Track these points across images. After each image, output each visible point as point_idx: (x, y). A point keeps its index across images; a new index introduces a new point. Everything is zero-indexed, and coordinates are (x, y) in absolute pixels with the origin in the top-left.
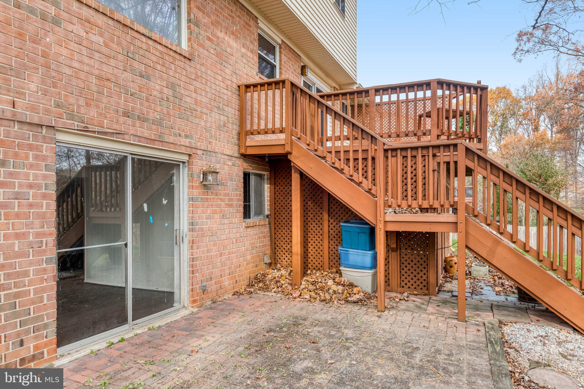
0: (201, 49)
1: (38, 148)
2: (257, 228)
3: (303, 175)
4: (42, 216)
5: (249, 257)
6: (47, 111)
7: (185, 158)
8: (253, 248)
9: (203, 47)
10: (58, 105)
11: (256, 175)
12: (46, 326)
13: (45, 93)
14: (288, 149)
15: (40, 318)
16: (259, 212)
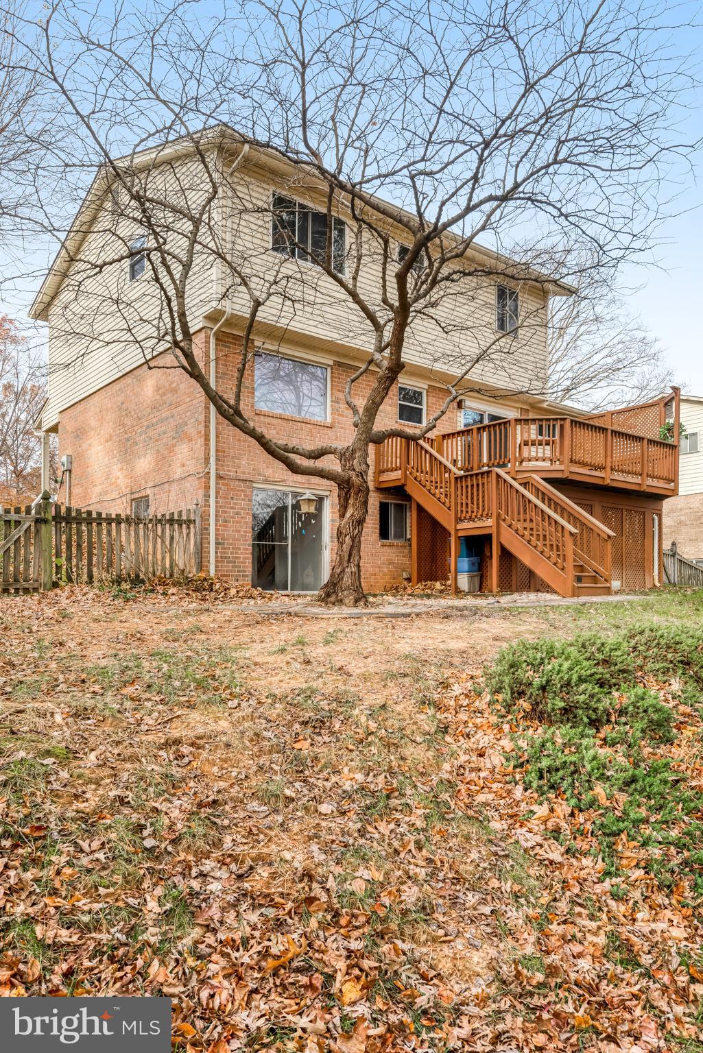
0: (340, 418)
1: (245, 491)
2: (395, 548)
3: (420, 509)
4: (246, 523)
5: (385, 570)
6: (249, 473)
7: (328, 493)
8: (390, 564)
9: (342, 416)
10: (254, 470)
11: (395, 504)
12: (247, 576)
13: (249, 464)
14: (403, 481)
15: (245, 571)
16: (401, 534)
